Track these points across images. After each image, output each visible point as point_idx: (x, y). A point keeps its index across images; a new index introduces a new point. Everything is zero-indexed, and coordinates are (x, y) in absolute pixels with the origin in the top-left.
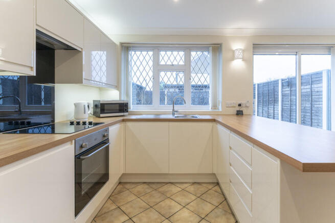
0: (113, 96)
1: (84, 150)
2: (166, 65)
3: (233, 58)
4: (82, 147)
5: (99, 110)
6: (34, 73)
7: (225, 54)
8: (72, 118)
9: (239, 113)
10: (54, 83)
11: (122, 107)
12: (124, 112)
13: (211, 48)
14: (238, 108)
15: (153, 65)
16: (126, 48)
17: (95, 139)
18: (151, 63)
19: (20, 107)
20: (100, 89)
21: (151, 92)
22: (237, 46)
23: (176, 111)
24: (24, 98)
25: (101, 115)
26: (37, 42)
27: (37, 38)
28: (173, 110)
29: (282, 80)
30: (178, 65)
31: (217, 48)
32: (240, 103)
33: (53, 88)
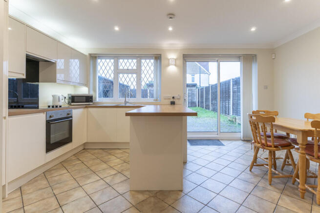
0: (84, 91)
1: (52, 119)
2: (123, 70)
3: (169, 65)
4: (51, 117)
5: (71, 101)
6: (24, 77)
7: (164, 62)
8: (51, 104)
9: (173, 103)
10: (38, 82)
11: (89, 99)
12: (89, 102)
13: (154, 58)
14: (172, 100)
15: (114, 70)
16: (94, 57)
17: (61, 115)
18: (112, 68)
19: (18, 99)
20: (75, 86)
21: (135, 90)
22: (172, 56)
23: (127, 102)
24: (20, 94)
25: (72, 104)
26: (26, 59)
27: (26, 56)
28: (125, 101)
29: (233, 79)
30: (132, 69)
31: (158, 58)
32: (173, 96)
33: (38, 85)
